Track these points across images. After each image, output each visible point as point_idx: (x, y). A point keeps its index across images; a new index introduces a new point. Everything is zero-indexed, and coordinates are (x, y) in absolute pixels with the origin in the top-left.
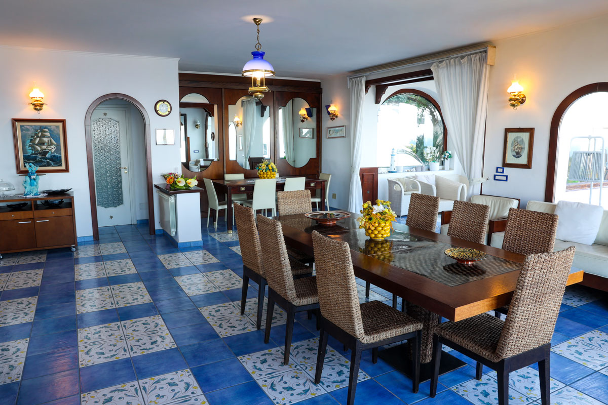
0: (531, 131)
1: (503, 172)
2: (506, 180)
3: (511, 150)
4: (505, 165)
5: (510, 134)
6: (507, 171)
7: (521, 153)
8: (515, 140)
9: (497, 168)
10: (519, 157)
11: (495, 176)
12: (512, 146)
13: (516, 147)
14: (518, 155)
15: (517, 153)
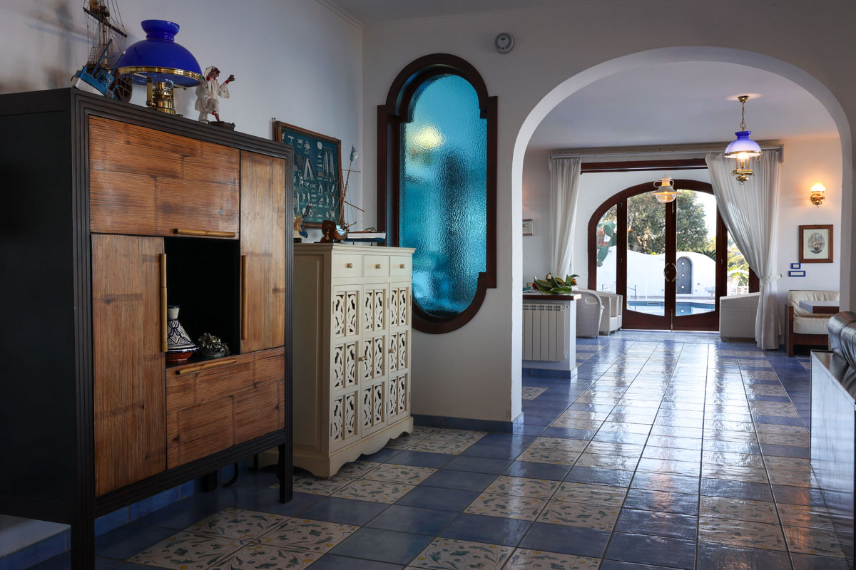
0: (830, 228)
1: (800, 268)
2: (804, 275)
3: (809, 246)
4: (802, 260)
5: (805, 231)
6: (804, 266)
7: (821, 249)
8: (812, 237)
9: (792, 265)
10: (818, 252)
11: (790, 272)
12: (809, 242)
13: (815, 243)
14: (817, 250)
15: (816, 249)
